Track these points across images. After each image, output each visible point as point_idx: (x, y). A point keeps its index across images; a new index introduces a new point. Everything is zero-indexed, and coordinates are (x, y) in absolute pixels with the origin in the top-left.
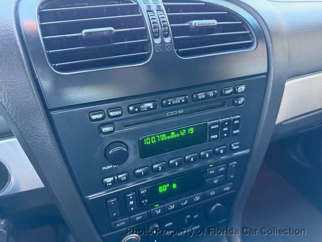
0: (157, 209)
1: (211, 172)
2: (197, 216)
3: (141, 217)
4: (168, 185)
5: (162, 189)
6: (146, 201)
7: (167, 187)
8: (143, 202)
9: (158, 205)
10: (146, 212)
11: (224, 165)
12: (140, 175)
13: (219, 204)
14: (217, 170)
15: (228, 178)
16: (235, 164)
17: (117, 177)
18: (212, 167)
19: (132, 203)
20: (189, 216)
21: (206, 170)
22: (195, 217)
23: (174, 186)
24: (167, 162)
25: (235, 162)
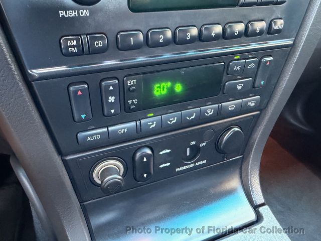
0: (151, 121)
1: (235, 68)
2: (205, 144)
3: (126, 130)
4: (169, 84)
5: (160, 90)
6: (135, 101)
7: (168, 88)
8: (130, 102)
9: (152, 115)
10: (134, 124)
11: (256, 59)
13: (237, 129)
14: (244, 67)
15: (256, 85)
16: (270, 61)
18: (238, 59)
19: (112, 99)
20: (194, 143)
21: (229, 65)
22: (202, 145)
23: (178, 88)
24: (173, 31)
25: (271, 58)
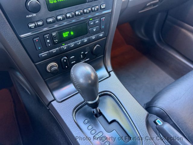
0: (64, 47)
1: (91, 24)
2: (87, 52)
3: (56, 51)
4: (68, 32)
5: (65, 35)
6: (57, 40)
7: (68, 34)
8: (55, 41)
9: (64, 44)
10: (58, 48)
11: (98, 19)
12: (50, 23)
13: (98, 45)
14: (94, 22)
15: (101, 28)
16: (104, 19)
17: (37, 24)
18: (92, 20)
19: (48, 41)
20: (83, 52)
21: (89, 23)
22: (86, 53)
23: (72, 33)
24: (65, 15)
25: (104, 18)
